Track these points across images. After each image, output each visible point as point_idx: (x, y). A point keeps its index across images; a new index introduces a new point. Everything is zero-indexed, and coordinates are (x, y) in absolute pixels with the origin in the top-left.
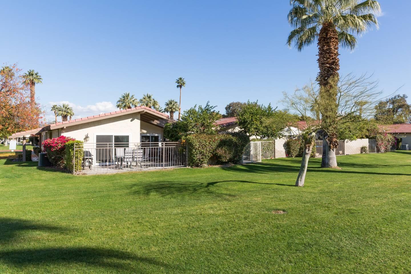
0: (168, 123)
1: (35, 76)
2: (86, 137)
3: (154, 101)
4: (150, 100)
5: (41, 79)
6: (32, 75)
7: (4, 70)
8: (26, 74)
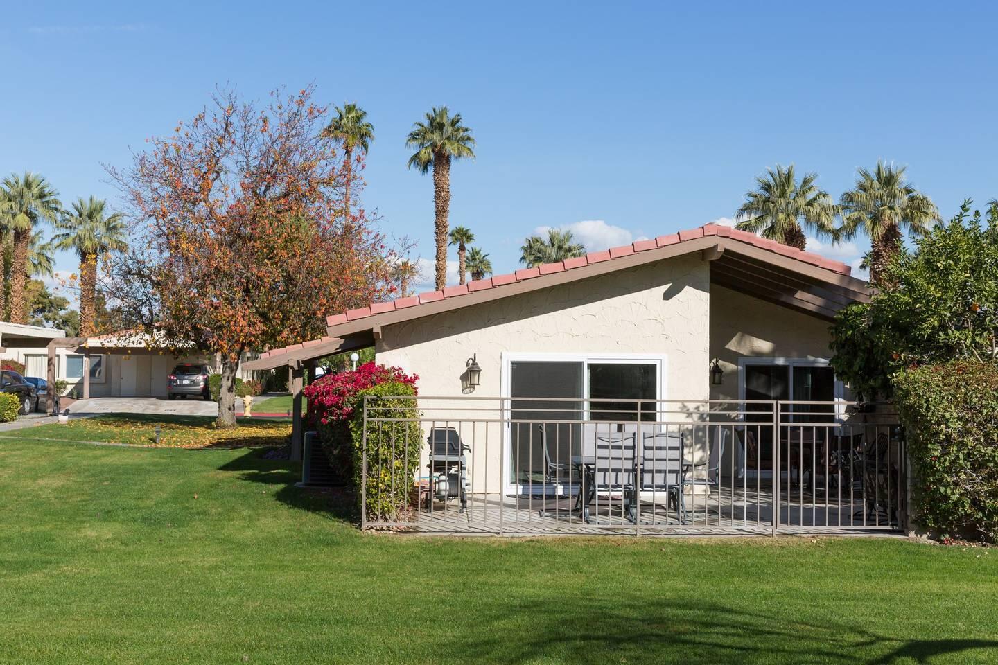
0: (857, 303)
1: (448, 129)
2: (467, 371)
3: (912, 199)
4: (892, 196)
5: (468, 139)
6: (441, 126)
7: (341, 118)
8: (420, 125)
